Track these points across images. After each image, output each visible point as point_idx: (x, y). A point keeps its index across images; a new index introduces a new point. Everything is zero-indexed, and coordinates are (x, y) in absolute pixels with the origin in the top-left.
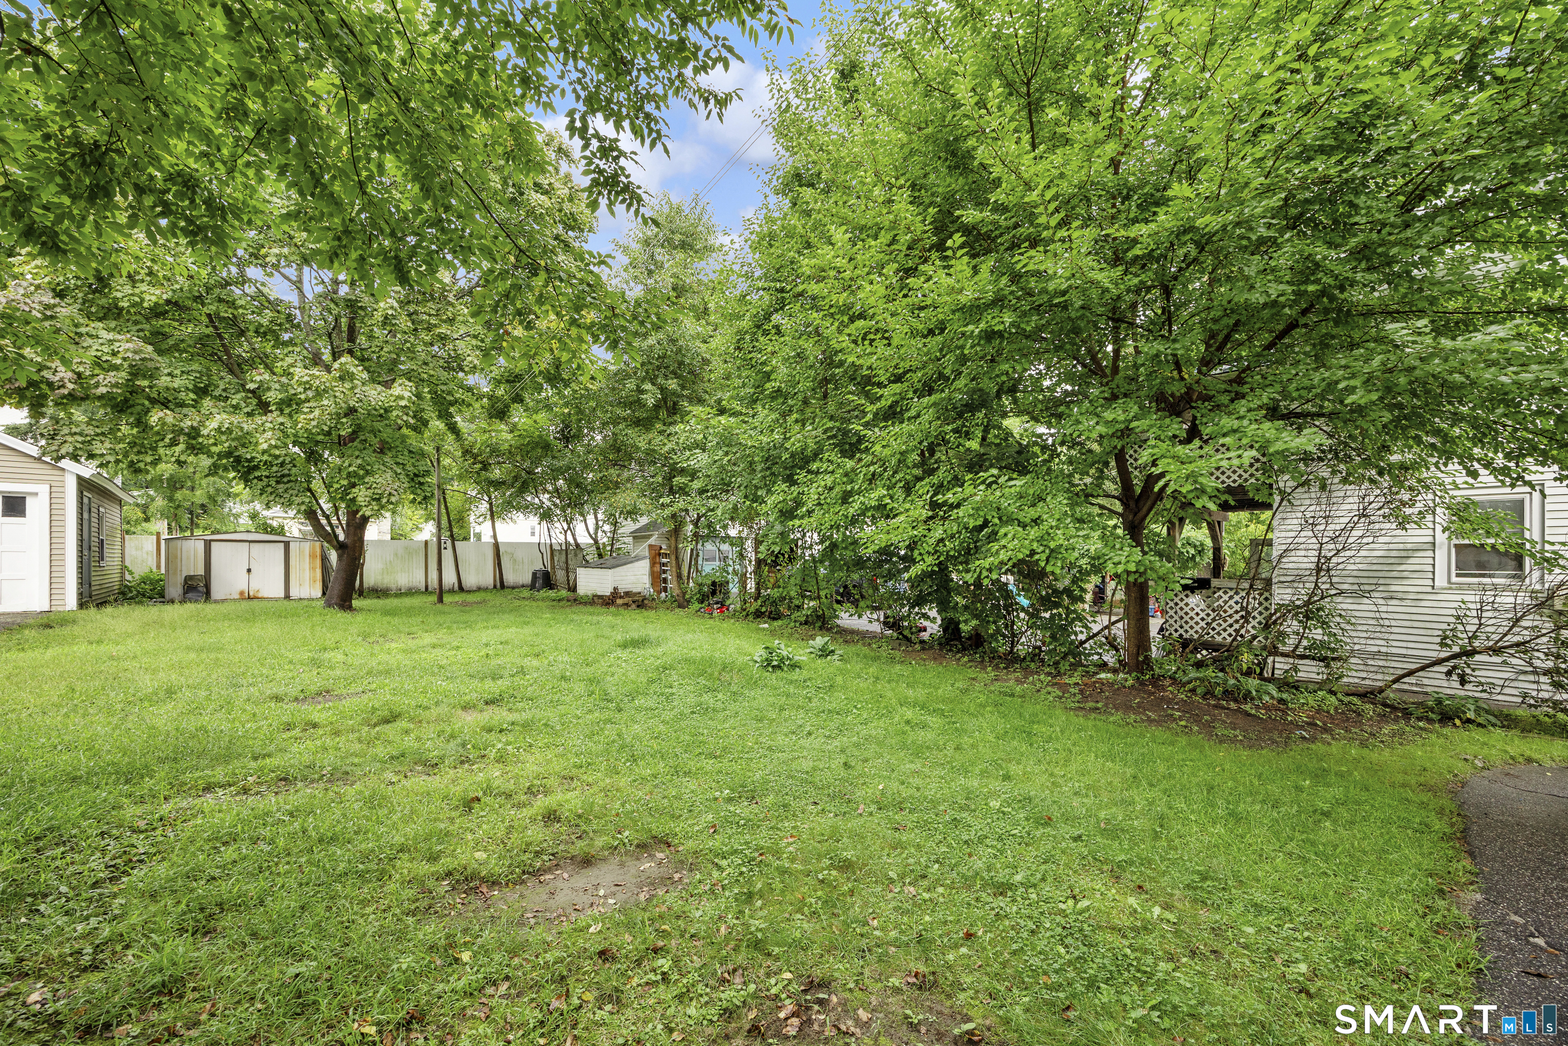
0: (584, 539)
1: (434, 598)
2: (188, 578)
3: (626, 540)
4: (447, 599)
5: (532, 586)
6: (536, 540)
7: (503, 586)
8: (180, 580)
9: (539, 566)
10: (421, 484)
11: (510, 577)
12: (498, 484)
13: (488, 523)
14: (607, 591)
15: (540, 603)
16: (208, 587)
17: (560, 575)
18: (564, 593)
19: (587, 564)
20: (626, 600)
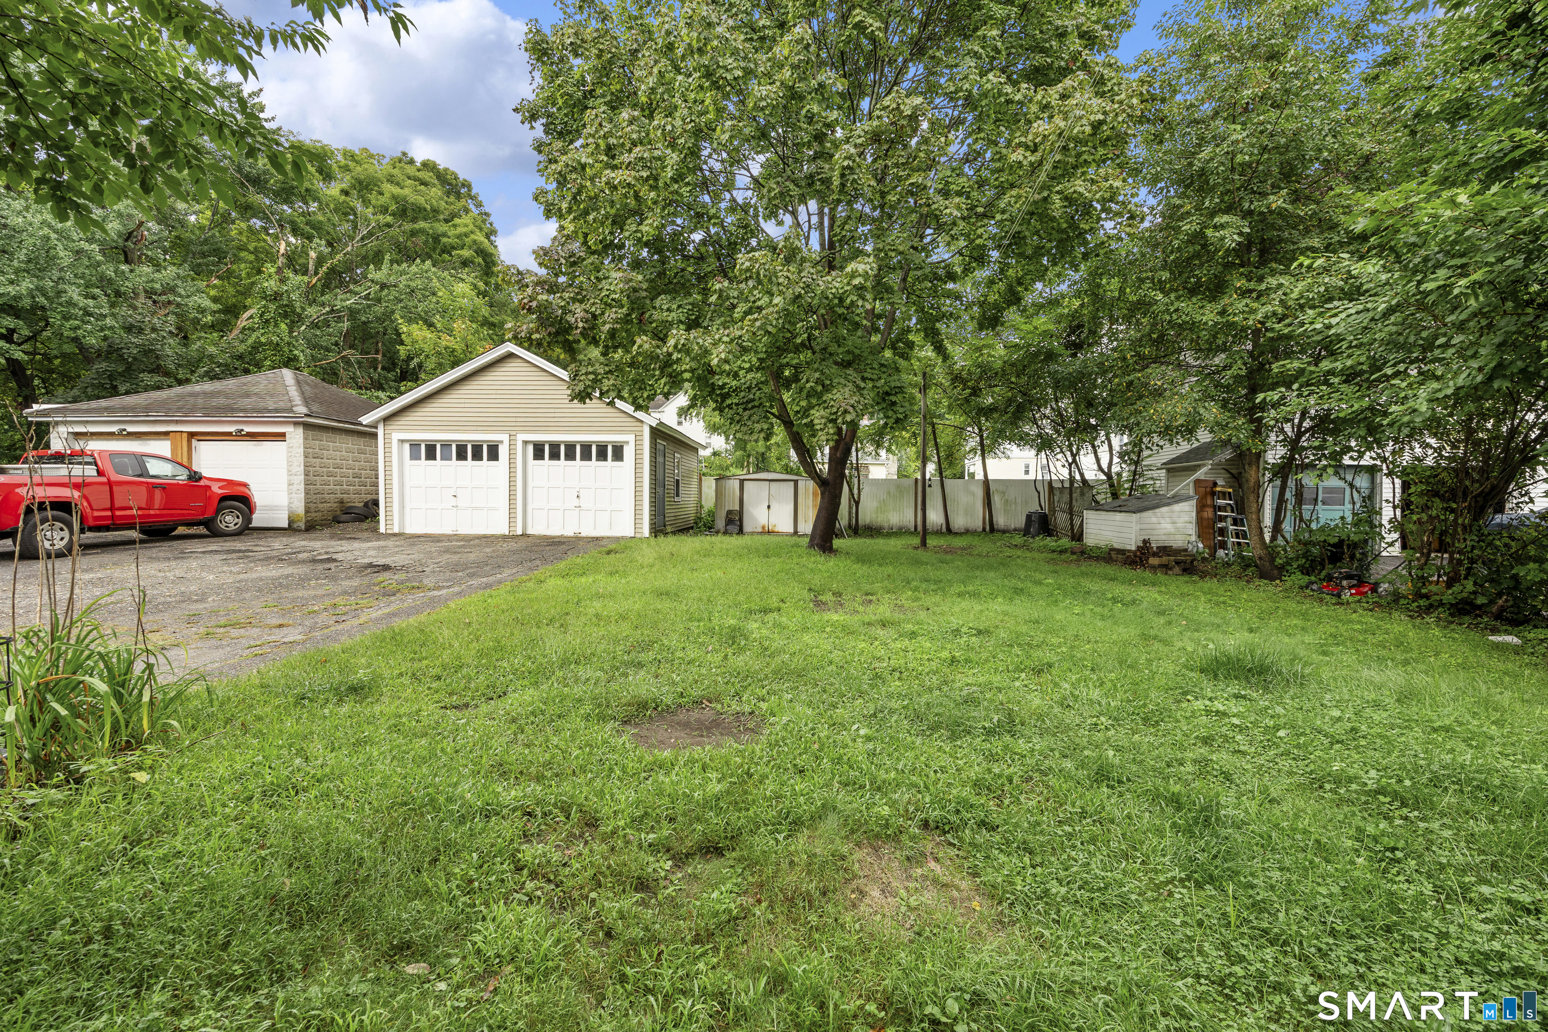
0: (1091, 473)
1: (917, 541)
2: (730, 512)
3: (1155, 474)
4: (931, 542)
5: (1026, 531)
6: (1031, 476)
7: (992, 530)
8: (724, 514)
9: (1034, 507)
10: (894, 404)
11: (1001, 520)
12: (988, 412)
13: (978, 460)
14: (1131, 543)
15: (1036, 555)
16: (741, 520)
17: (1061, 519)
18: (1065, 542)
19: (1097, 506)
20: (1165, 560)
